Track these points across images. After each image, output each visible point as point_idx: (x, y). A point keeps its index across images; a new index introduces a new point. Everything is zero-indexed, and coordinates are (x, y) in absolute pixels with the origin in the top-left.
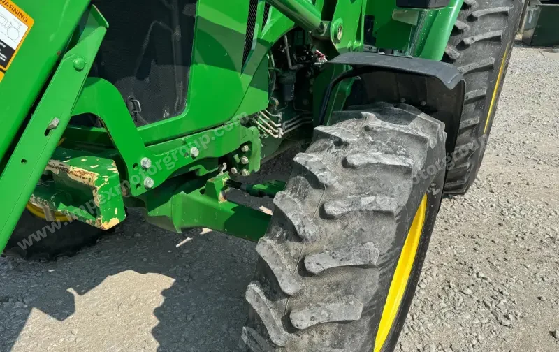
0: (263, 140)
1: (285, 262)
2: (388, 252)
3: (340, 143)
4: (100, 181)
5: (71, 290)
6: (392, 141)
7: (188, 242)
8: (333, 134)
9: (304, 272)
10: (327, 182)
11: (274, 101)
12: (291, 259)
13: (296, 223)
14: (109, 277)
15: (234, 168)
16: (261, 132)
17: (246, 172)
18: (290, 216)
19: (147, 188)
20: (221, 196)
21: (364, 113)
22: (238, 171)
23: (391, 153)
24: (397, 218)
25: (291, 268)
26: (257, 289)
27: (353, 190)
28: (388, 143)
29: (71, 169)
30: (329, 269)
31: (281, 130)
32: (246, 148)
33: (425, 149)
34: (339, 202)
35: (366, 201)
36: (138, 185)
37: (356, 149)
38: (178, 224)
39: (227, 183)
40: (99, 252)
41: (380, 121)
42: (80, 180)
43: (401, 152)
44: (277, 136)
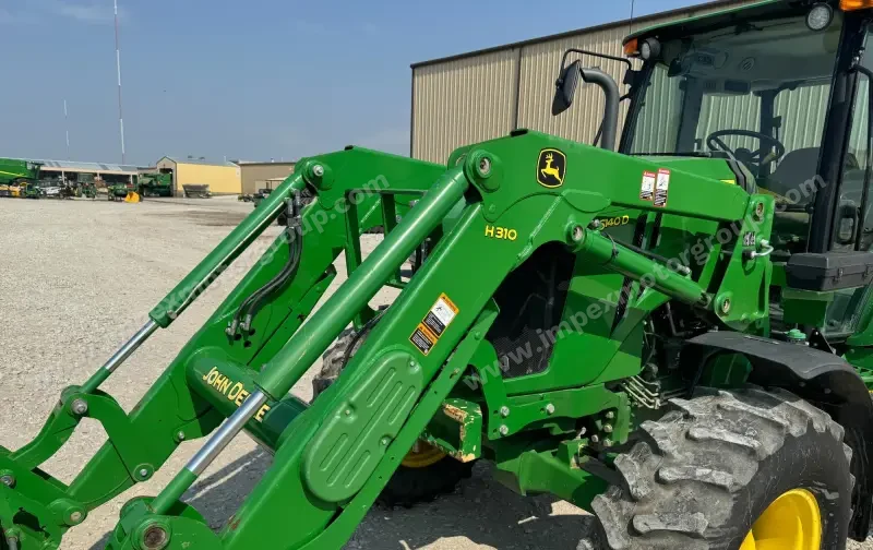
0: (634, 409)
1: (616, 519)
2: (721, 527)
3: (687, 417)
4: (468, 419)
5: (402, 542)
6: (743, 421)
7: (532, 521)
8: (684, 407)
9: (632, 531)
10: (666, 450)
11: (651, 369)
12: (622, 518)
13: (631, 483)
14: (442, 538)
15: (596, 436)
16: (632, 400)
17: (609, 443)
18: (626, 476)
19: (502, 435)
20: (573, 461)
21: (721, 392)
22: (600, 439)
23: (737, 432)
24: (735, 496)
25: (621, 526)
26: (588, 545)
27: (691, 460)
28: (738, 423)
29: (447, 406)
30: (655, 530)
31: (658, 401)
32: (611, 414)
33: (781, 435)
34: (674, 470)
35: (700, 472)
36: (495, 431)
37: (702, 423)
38: (525, 484)
39: (582, 449)
40: (436, 510)
41: (737, 402)
42: (453, 417)
43: (751, 433)
44: (652, 407)
